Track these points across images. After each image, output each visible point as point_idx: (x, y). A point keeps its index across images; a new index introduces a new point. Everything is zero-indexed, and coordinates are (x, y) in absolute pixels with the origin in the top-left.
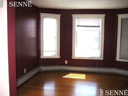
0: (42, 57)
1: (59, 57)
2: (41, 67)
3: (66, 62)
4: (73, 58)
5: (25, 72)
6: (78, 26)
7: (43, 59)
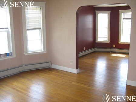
0: (96, 42)
1: (109, 42)
2: (95, 49)
3: (114, 46)
4: (119, 43)
5: (84, 50)
6: (123, 19)
7: (97, 43)
